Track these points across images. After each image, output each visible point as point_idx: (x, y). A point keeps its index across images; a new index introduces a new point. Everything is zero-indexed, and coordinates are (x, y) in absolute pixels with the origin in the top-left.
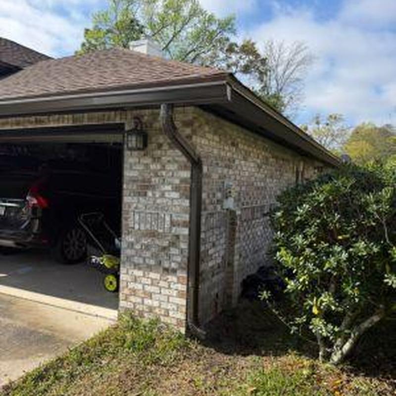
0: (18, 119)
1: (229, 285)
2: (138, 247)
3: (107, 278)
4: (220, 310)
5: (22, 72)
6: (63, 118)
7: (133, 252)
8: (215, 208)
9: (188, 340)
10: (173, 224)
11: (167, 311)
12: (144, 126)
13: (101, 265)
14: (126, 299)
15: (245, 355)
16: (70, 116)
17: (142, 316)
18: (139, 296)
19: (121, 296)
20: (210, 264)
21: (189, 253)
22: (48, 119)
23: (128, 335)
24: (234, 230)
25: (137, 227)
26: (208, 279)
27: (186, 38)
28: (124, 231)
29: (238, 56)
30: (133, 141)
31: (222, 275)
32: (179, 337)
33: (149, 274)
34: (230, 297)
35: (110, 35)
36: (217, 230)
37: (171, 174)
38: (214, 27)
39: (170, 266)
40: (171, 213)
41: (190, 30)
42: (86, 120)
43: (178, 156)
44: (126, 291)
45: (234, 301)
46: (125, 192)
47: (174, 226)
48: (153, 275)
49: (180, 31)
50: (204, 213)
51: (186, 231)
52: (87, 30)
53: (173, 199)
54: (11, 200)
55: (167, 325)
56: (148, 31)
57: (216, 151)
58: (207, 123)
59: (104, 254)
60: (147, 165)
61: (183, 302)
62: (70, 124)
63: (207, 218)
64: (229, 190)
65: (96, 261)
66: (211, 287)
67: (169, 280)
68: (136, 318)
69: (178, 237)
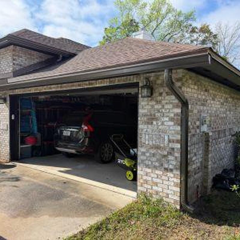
1: (205, 180)
2: (148, 154)
3: (127, 173)
4: (200, 196)
6: (104, 81)
7: (145, 158)
8: (196, 132)
9: (182, 213)
11: (168, 195)
12: (151, 83)
13: (124, 165)
14: (142, 186)
15: (220, 225)
16: (108, 80)
17: (152, 197)
18: (149, 185)
19: (138, 184)
20: (194, 166)
21: (181, 159)
22: (96, 82)
23: (145, 207)
24: (208, 145)
25: (147, 143)
26: (192, 176)
27: (165, 27)
28: (139, 145)
29: (198, 35)
30: (145, 92)
31: (200, 174)
32: (176, 211)
33: (155, 171)
34: (206, 188)
35: (119, 30)
36: (197, 146)
37: (168, 110)
38: (182, 18)
39: (168, 167)
40: (168, 134)
41: (166, 22)
42: (117, 82)
43: (173, 100)
44: (141, 181)
45: (209, 191)
46: (139, 122)
47: (170, 142)
48: (158, 172)
49: (160, 24)
50: (189, 134)
51: (179, 146)
52: (106, 29)
53: (169, 126)
54: (73, 127)
55: (168, 203)
56: (141, 26)
57: (196, 95)
58: (190, 79)
59: (125, 158)
60: (153, 106)
61: (178, 189)
62: (108, 84)
63: (191, 138)
64: (204, 120)
65: (120, 162)
66: (195, 180)
67: (168, 176)
68: (148, 198)
69: (173, 149)
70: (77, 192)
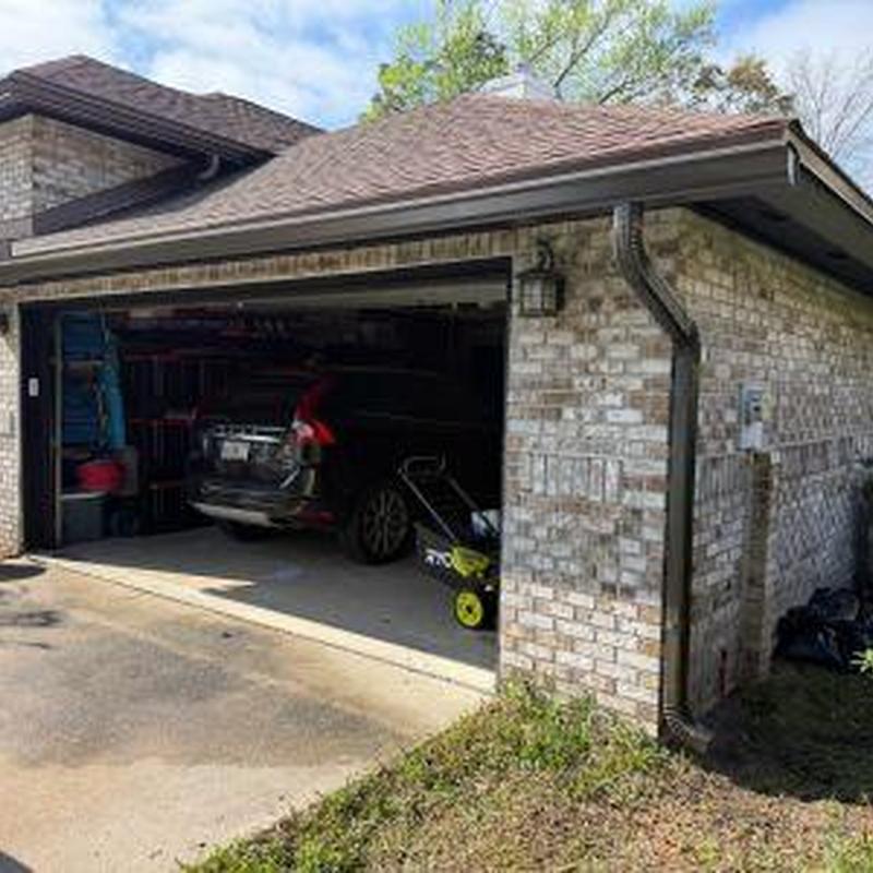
0: (283, 259)
1: (749, 630)
2: (540, 532)
3: (460, 601)
4: (729, 687)
5: (277, 160)
6: (378, 254)
7: (531, 544)
8: (723, 447)
9: (666, 752)
10: (625, 483)
11: (614, 682)
12: (557, 260)
13: (447, 570)
14: (515, 648)
15: (806, 799)
16: (393, 248)
17: (553, 690)
18: (543, 645)
19: (503, 640)
20: (711, 579)
21: (667, 548)
22: (347, 258)
23: (527, 728)
24: (764, 500)
25: (538, 488)
26: (706, 614)
27: (600, 64)
28: (509, 495)
29: (722, 96)
30: (536, 294)
31: (735, 606)
32: (645, 745)
33: (566, 595)
34: (752, 658)
35: (431, 73)
36: (725, 500)
37: (620, 367)
38: (664, 34)
39: (618, 580)
40: (621, 458)
41: (607, 46)
42: (426, 255)
43: (642, 326)
44: (515, 631)
45: (764, 668)
46: (510, 411)
47: (626, 486)
48: (576, 598)
49: (585, 51)
50: (699, 459)
51: (659, 501)
52: (384, 67)
53: (625, 426)
54: (266, 429)
55: (615, 714)
56: (513, 58)
57: (725, 312)
59: (455, 546)
60: (562, 350)
61: (653, 664)
62: (393, 265)
63: (704, 469)
64: (754, 404)
65: (436, 559)
66: (715, 629)
67: (617, 612)
68: (537, 694)
69: (637, 513)
70: (273, 671)
